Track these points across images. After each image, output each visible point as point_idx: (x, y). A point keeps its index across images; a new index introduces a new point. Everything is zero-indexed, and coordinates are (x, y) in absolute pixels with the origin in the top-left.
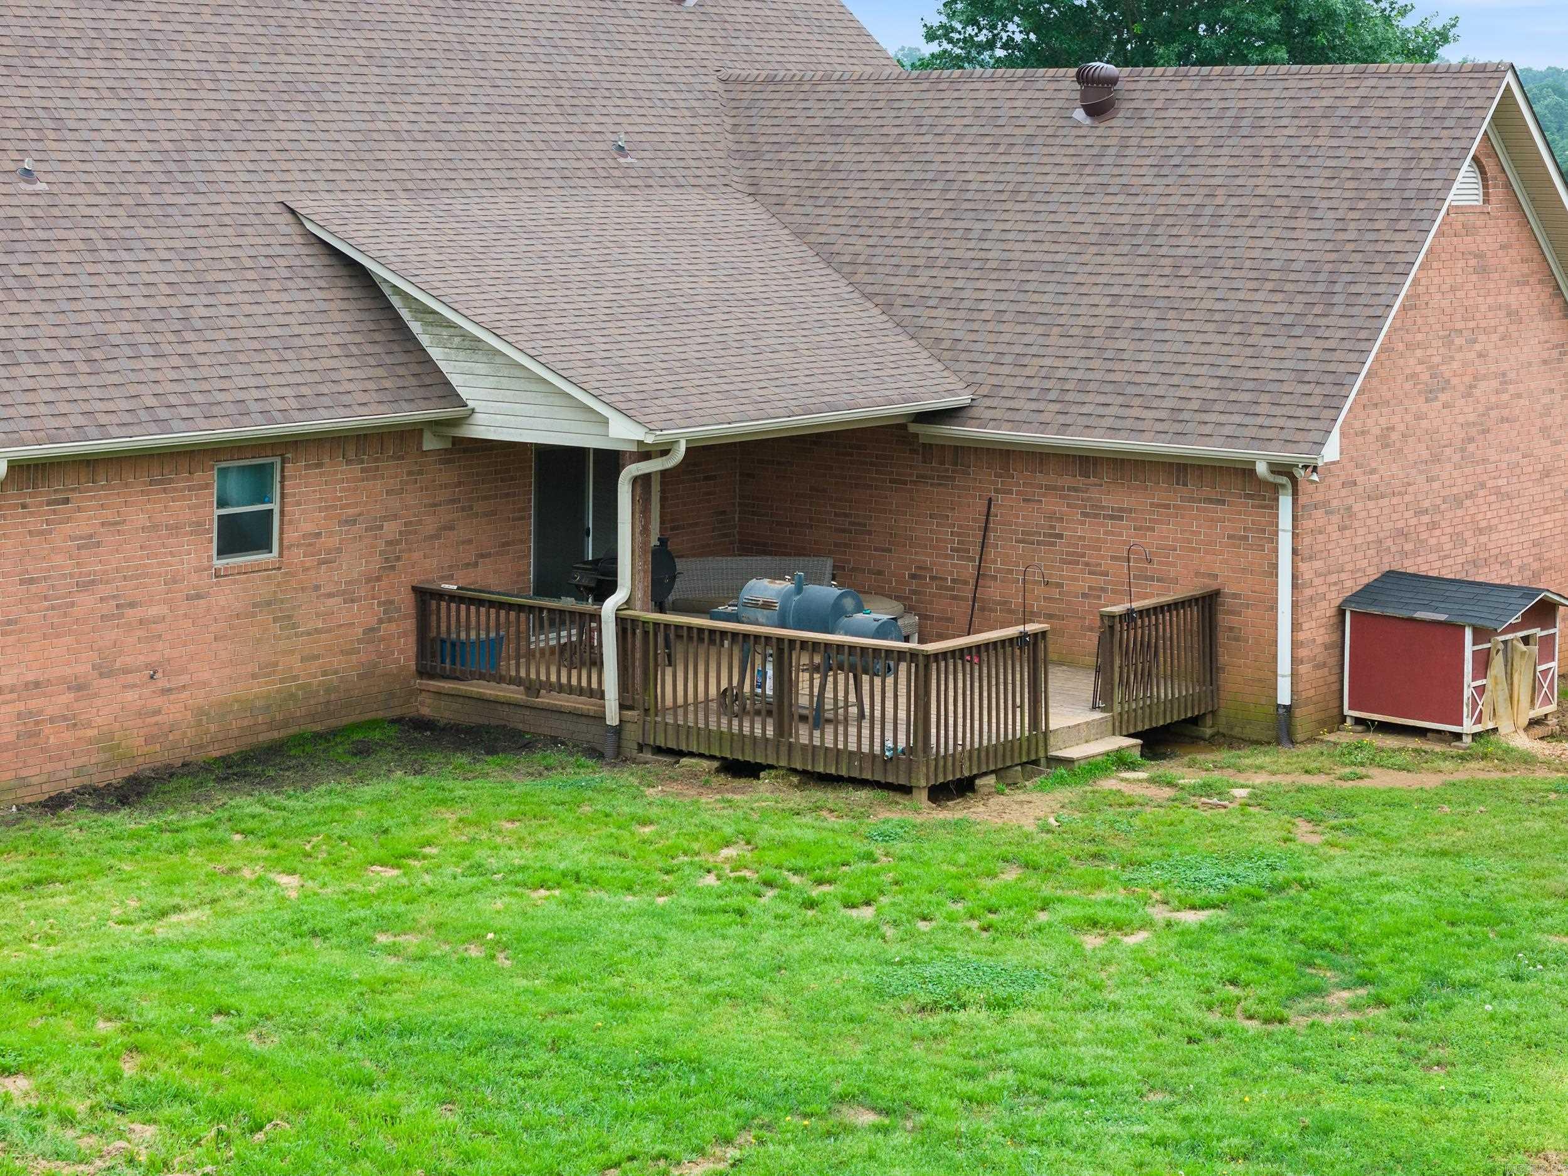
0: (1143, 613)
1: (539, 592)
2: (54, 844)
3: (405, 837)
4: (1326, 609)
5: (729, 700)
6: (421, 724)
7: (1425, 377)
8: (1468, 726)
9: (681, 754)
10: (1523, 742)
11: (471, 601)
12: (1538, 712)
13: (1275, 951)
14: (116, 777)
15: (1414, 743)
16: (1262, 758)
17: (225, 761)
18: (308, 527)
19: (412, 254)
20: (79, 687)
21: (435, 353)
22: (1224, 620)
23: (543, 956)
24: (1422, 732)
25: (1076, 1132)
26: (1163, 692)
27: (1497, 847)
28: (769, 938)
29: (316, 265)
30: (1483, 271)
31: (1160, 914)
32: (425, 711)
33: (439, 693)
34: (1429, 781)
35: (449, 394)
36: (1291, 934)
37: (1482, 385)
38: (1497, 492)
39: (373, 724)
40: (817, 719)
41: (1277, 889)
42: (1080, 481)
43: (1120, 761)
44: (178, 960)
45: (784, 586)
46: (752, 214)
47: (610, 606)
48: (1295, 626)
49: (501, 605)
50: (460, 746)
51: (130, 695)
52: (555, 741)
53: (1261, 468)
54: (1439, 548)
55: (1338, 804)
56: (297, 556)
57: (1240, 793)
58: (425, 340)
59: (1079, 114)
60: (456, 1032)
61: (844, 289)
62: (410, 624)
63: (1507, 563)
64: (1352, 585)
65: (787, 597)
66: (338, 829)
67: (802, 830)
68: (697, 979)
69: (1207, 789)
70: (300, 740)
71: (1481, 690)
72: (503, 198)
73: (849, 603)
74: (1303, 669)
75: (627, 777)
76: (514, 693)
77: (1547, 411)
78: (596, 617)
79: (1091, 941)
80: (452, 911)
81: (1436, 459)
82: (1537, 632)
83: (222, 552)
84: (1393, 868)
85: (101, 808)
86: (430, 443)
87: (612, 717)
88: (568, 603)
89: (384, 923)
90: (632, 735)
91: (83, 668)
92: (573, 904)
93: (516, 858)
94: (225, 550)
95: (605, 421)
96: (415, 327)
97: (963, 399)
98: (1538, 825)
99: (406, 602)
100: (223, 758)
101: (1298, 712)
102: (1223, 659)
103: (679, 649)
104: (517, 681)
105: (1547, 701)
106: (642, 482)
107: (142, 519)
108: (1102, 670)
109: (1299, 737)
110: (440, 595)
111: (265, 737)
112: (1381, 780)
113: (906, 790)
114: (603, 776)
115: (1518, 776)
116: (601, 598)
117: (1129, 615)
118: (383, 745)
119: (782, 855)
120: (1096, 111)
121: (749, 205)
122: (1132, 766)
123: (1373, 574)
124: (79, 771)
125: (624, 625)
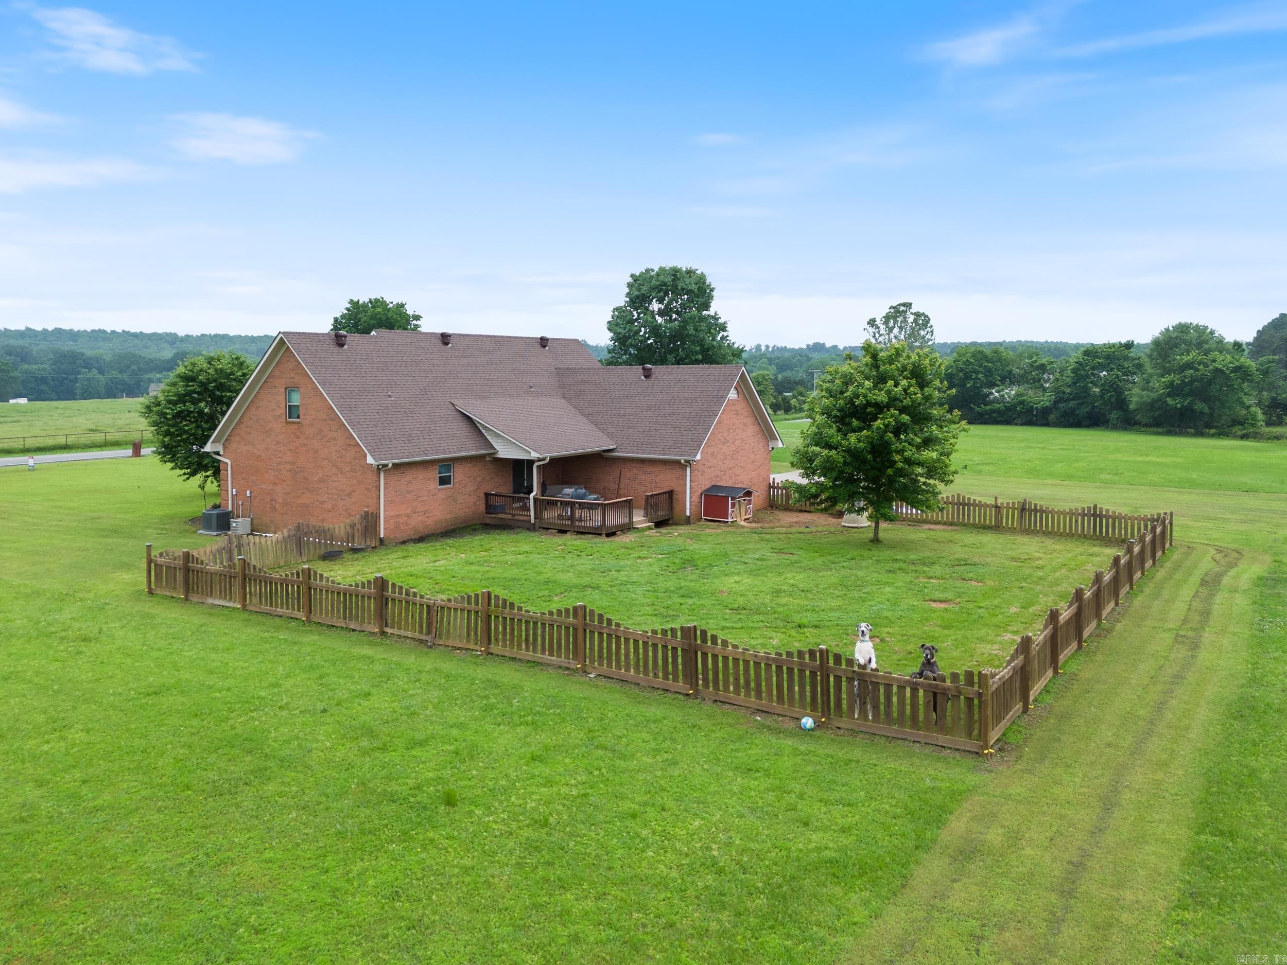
0: (655, 495)
1: (514, 493)
2: (406, 550)
3: (488, 546)
4: (698, 494)
5: (560, 517)
6: (486, 525)
7: (722, 439)
8: (730, 520)
9: (548, 529)
10: (743, 523)
11: (498, 496)
12: (747, 517)
13: (677, 561)
14: (417, 537)
15: (717, 523)
16: (682, 527)
17: (442, 533)
18: (459, 479)
19: (482, 414)
20: (408, 516)
21: (488, 437)
22: (675, 497)
23: (522, 566)
24: (719, 521)
25: (632, 590)
26: (660, 513)
27: (730, 543)
28: (570, 561)
29: (459, 417)
30: (737, 414)
31: (654, 556)
32: (488, 522)
33: (491, 517)
34: (719, 531)
35: (492, 447)
36: (681, 558)
37: (737, 441)
38: (741, 466)
39: (476, 525)
40: (580, 520)
41: (681, 551)
42: (642, 465)
43: (650, 528)
44: (442, 569)
45: (573, 490)
46: (563, 402)
47: (532, 495)
48: (691, 498)
49: (506, 496)
50: (497, 529)
51: (420, 518)
52: (519, 527)
53: (682, 461)
54: (726, 480)
55: (697, 536)
56: (457, 485)
57: (676, 534)
58: (486, 434)
59: (643, 377)
60: (505, 578)
61: (586, 421)
62: (484, 501)
63: (743, 483)
64: (704, 488)
65: (573, 492)
66: (472, 545)
67: (578, 543)
68: (555, 568)
69: (668, 533)
70: (459, 528)
71: (733, 511)
72: (503, 399)
73: (587, 493)
74: (692, 507)
75: (537, 534)
76: (509, 516)
77: (754, 447)
78: (528, 499)
79: (639, 561)
80: (499, 559)
81: (725, 459)
82: (747, 498)
83: (440, 485)
84: (705, 547)
85: (415, 543)
86: (488, 459)
87: (533, 521)
88: (522, 495)
89: (485, 561)
90: (537, 525)
91: (409, 512)
92: (527, 557)
93: (513, 549)
94: (441, 484)
95: (530, 453)
96: (483, 431)
97: (614, 447)
98: (740, 539)
99: (482, 496)
100: (441, 533)
101: (691, 517)
102: (674, 505)
103: (548, 507)
104: (510, 514)
105: (749, 514)
106: (538, 467)
107: (421, 477)
108: (646, 509)
109: (691, 522)
110: (491, 494)
111: (451, 528)
112: (708, 531)
113: (600, 534)
114: (532, 534)
115: (741, 530)
116: (529, 495)
117: (652, 496)
118: (479, 529)
119: (572, 547)
120: (647, 377)
121: (563, 400)
122: (652, 529)
123: (709, 486)
124: (408, 536)
125: (535, 500)
